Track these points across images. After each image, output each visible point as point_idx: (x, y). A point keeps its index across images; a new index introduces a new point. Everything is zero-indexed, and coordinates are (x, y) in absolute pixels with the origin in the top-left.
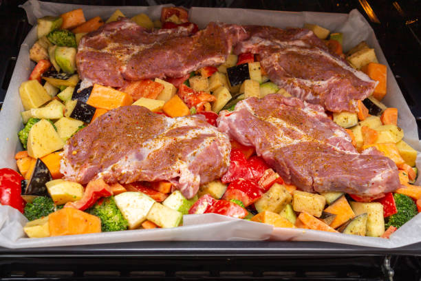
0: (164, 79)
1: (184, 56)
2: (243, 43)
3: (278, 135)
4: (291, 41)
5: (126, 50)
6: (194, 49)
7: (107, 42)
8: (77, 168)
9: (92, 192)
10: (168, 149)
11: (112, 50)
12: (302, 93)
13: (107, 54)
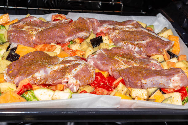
0: (55, 43)
1: (66, 32)
2: (98, 27)
3: (121, 64)
4: (125, 25)
5: (34, 29)
6: (71, 29)
7: (24, 26)
8: (12, 78)
9: (22, 85)
10: (61, 69)
11: (27, 29)
12: (132, 47)
13: (24, 31)
